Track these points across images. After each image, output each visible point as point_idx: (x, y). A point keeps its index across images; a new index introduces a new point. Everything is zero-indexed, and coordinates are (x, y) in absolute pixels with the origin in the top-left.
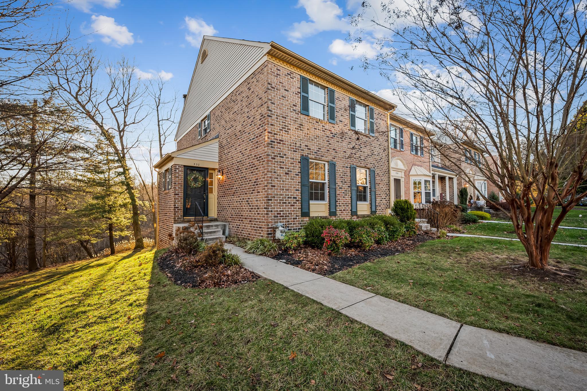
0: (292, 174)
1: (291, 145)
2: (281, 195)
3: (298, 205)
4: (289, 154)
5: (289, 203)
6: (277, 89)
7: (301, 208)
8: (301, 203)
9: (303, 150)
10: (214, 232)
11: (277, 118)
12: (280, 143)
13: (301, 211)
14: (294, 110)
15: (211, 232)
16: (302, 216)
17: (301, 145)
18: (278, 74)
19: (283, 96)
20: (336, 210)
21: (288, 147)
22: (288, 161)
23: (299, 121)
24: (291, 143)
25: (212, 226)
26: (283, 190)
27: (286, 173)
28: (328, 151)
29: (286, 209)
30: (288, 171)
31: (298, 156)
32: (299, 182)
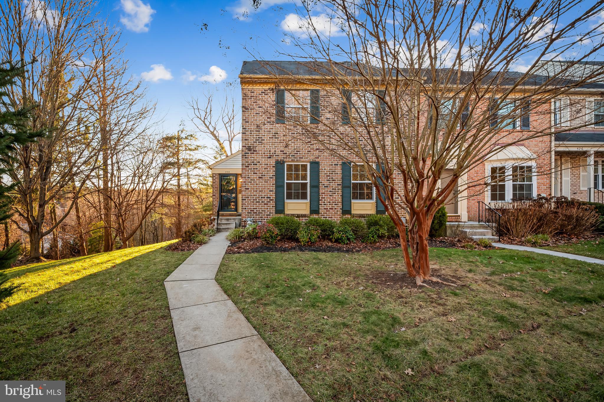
0: (267, 177)
1: (264, 153)
2: (255, 195)
3: (272, 204)
4: (263, 161)
5: (263, 202)
6: (251, 109)
7: (276, 207)
8: (276, 202)
9: (278, 156)
10: (229, 224)
11: (251, 133)
12: (253, 153)
13: (275, 209)
14: (268, 122)
15: (226, 224)
16: (276, 213)
17: (275, 151)
18: (252, 97)
19: (256, 114)
20: (319, 209)
21: (262, 155)
22: (262, 167)
23: (273, 131)
24: (264, 151)
25: (231, 219)
26: (257, 191)
27: (259, 178)
28: (309, 151)
29: (260, 207)
30: (262, 175)
31: (272, 162)
32: (273, 184)
